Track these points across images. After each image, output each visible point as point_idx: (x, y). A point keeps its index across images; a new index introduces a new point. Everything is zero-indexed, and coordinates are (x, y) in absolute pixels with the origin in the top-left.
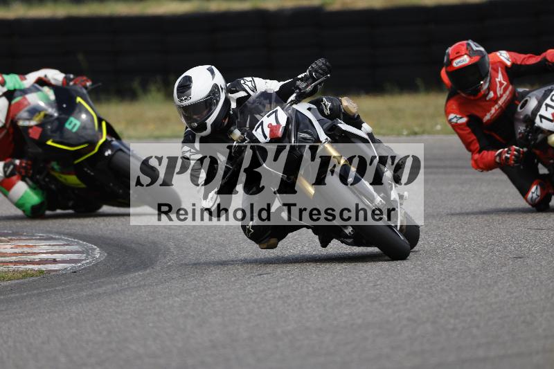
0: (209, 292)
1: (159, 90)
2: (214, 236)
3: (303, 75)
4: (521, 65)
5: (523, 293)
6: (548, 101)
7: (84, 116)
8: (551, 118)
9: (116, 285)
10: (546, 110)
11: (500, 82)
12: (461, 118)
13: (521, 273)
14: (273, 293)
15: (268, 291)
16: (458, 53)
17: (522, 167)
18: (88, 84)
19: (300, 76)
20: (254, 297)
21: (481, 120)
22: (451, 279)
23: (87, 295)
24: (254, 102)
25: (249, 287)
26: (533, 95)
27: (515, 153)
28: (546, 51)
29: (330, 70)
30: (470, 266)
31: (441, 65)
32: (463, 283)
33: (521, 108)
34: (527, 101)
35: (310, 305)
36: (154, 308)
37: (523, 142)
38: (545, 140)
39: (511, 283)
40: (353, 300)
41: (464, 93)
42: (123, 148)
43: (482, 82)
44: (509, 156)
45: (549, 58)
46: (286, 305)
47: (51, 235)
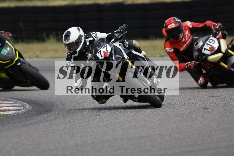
0: (75, 123)
1: (54, 38)
2: (77, 99)
3: (117, 31)
4: (196, 27)
5: (207, 124)
6: (208, 42)
7: (8, 49)
8: (209, 49)
9: (36, 120)
10: (207, 46)
11: (187, 34)
12: (171, 49)
13: (206, 115)
14: (102, 124)
15: (100, 123)
16: (170, 22)
17: (196, 70)
18: (10, 35)
19: (115, 31)
20: (94, 125)
21: (179, 50)
22: (177, 117)
23: (23, 125)
24: (97, 42)
25: (92, 121)
26: (201, 40)
27: (194, 64)
28: (206, 21)
29: (128, 29)
30: (185, 112)
31: (163, 27)
32: (182, 119)
33: (196, 45)
34: (198, 42)
35: (117, 129)
36: (52, 130)
37: (197, 59)
38: (206, 58)
39: (202, 119)
40: (136, 127)
41: (172, 39)
42: (25, 62)
43: (180, 35)
44: (191, 65)
45: (207, 25)
46: (108, 128)
47: (8, 99)
